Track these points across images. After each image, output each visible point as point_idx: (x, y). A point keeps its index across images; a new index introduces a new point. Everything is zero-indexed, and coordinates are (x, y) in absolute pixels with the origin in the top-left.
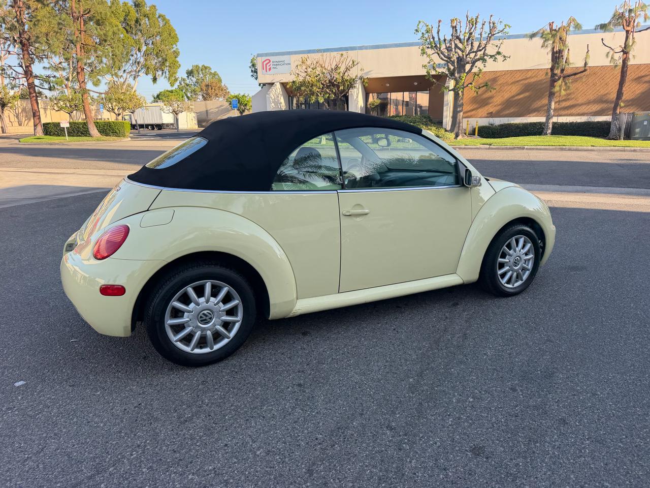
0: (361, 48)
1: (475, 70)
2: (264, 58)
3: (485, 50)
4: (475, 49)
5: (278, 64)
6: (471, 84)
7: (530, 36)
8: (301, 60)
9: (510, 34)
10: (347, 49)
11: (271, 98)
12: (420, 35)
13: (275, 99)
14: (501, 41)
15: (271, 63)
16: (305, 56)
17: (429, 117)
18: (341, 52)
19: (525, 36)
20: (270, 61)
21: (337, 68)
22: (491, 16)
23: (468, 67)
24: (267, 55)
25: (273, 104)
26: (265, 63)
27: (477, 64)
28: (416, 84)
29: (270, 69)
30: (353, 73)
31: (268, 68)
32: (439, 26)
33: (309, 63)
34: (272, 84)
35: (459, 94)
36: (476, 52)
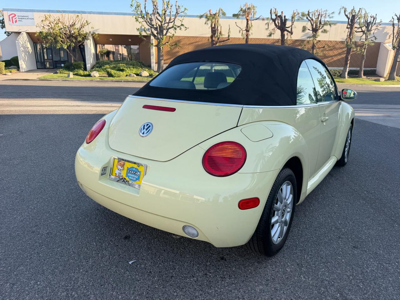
0: (90, 13)
1: (168, 34)
2: (10, 13)
3: (174, 22)
4: (168, 22)
5: (22, 18)
6: (168, 43)
7: (200, 16)
8: (44, 16)
9: (188, 14)
10: (79, 12)
11: (20, 43)
12: (134, 8)
13: (23, 44)
14: (183, 18)
15: (17, 16)
16: (47, 14)
17: (142, 62)
18: (77, 14)
19: (197, 16)
20: (15, 15)
21: (73, 25)
22: (177, 2)
23: (165, 32)
24: (12, 10)
25: (22, 48)
26: (11, 17)
27: (170, 30)
28: (130, 40)
29: (16, 21)
30: (86, 30)
31: (14, 20)
32: (145, 4)
33: (52, 19)
34: (19, 33)
35: (160, 48)
36: (168, 23)
